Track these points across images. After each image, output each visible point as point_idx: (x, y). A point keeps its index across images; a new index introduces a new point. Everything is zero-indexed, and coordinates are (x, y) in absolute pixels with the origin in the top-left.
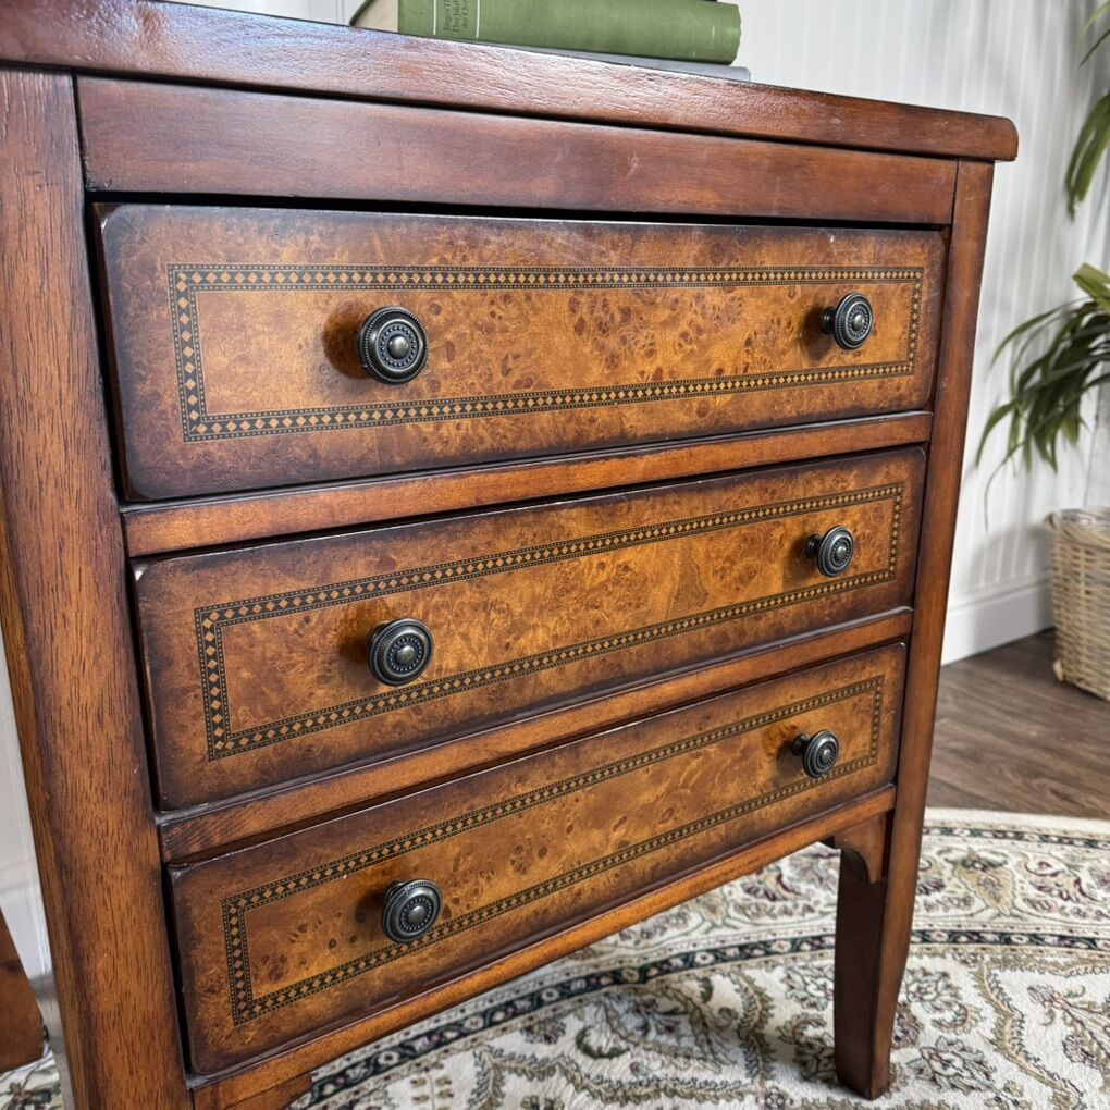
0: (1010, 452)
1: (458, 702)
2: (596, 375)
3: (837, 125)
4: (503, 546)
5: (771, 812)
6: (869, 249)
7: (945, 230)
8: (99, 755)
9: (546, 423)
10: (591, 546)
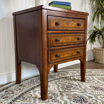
0: (90, 42)
1: (61, 44)
2: (67, 26)
3: (79, 13)
4: (63, 35)
5: (77, 56)
6: (81, 20)
7: (85, 19)
8: (46, 43)
9: (65, 29)
10: (67, 36)
